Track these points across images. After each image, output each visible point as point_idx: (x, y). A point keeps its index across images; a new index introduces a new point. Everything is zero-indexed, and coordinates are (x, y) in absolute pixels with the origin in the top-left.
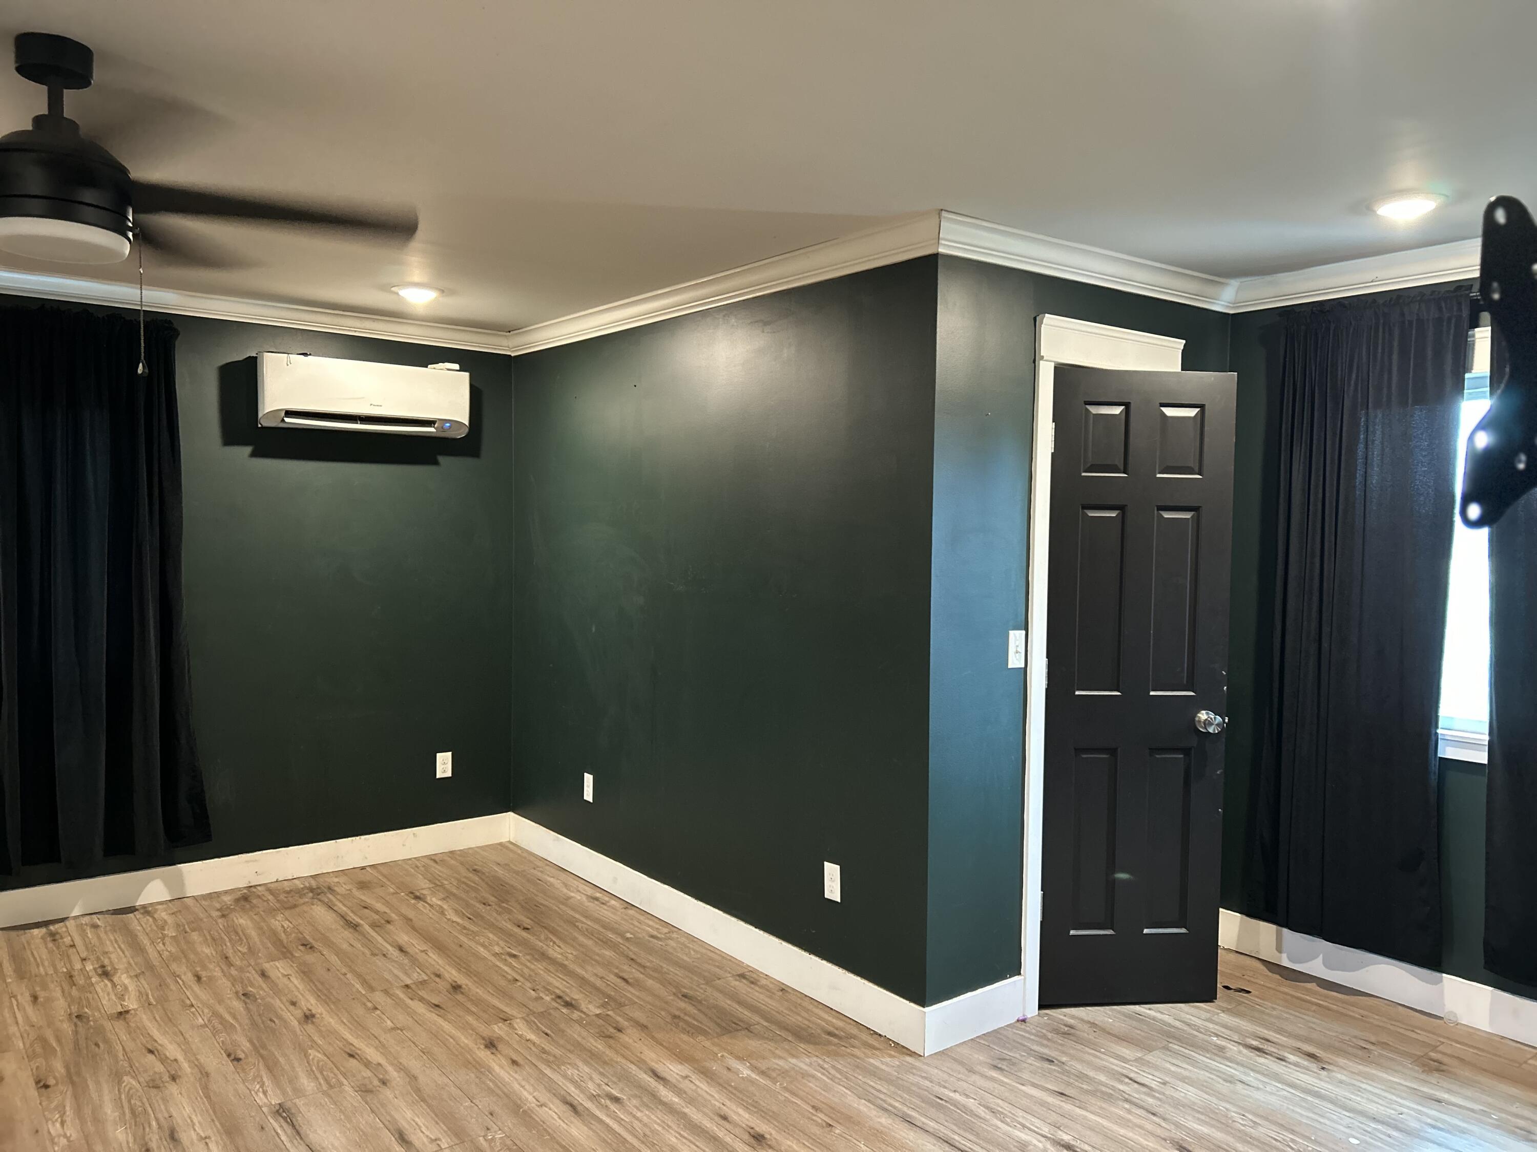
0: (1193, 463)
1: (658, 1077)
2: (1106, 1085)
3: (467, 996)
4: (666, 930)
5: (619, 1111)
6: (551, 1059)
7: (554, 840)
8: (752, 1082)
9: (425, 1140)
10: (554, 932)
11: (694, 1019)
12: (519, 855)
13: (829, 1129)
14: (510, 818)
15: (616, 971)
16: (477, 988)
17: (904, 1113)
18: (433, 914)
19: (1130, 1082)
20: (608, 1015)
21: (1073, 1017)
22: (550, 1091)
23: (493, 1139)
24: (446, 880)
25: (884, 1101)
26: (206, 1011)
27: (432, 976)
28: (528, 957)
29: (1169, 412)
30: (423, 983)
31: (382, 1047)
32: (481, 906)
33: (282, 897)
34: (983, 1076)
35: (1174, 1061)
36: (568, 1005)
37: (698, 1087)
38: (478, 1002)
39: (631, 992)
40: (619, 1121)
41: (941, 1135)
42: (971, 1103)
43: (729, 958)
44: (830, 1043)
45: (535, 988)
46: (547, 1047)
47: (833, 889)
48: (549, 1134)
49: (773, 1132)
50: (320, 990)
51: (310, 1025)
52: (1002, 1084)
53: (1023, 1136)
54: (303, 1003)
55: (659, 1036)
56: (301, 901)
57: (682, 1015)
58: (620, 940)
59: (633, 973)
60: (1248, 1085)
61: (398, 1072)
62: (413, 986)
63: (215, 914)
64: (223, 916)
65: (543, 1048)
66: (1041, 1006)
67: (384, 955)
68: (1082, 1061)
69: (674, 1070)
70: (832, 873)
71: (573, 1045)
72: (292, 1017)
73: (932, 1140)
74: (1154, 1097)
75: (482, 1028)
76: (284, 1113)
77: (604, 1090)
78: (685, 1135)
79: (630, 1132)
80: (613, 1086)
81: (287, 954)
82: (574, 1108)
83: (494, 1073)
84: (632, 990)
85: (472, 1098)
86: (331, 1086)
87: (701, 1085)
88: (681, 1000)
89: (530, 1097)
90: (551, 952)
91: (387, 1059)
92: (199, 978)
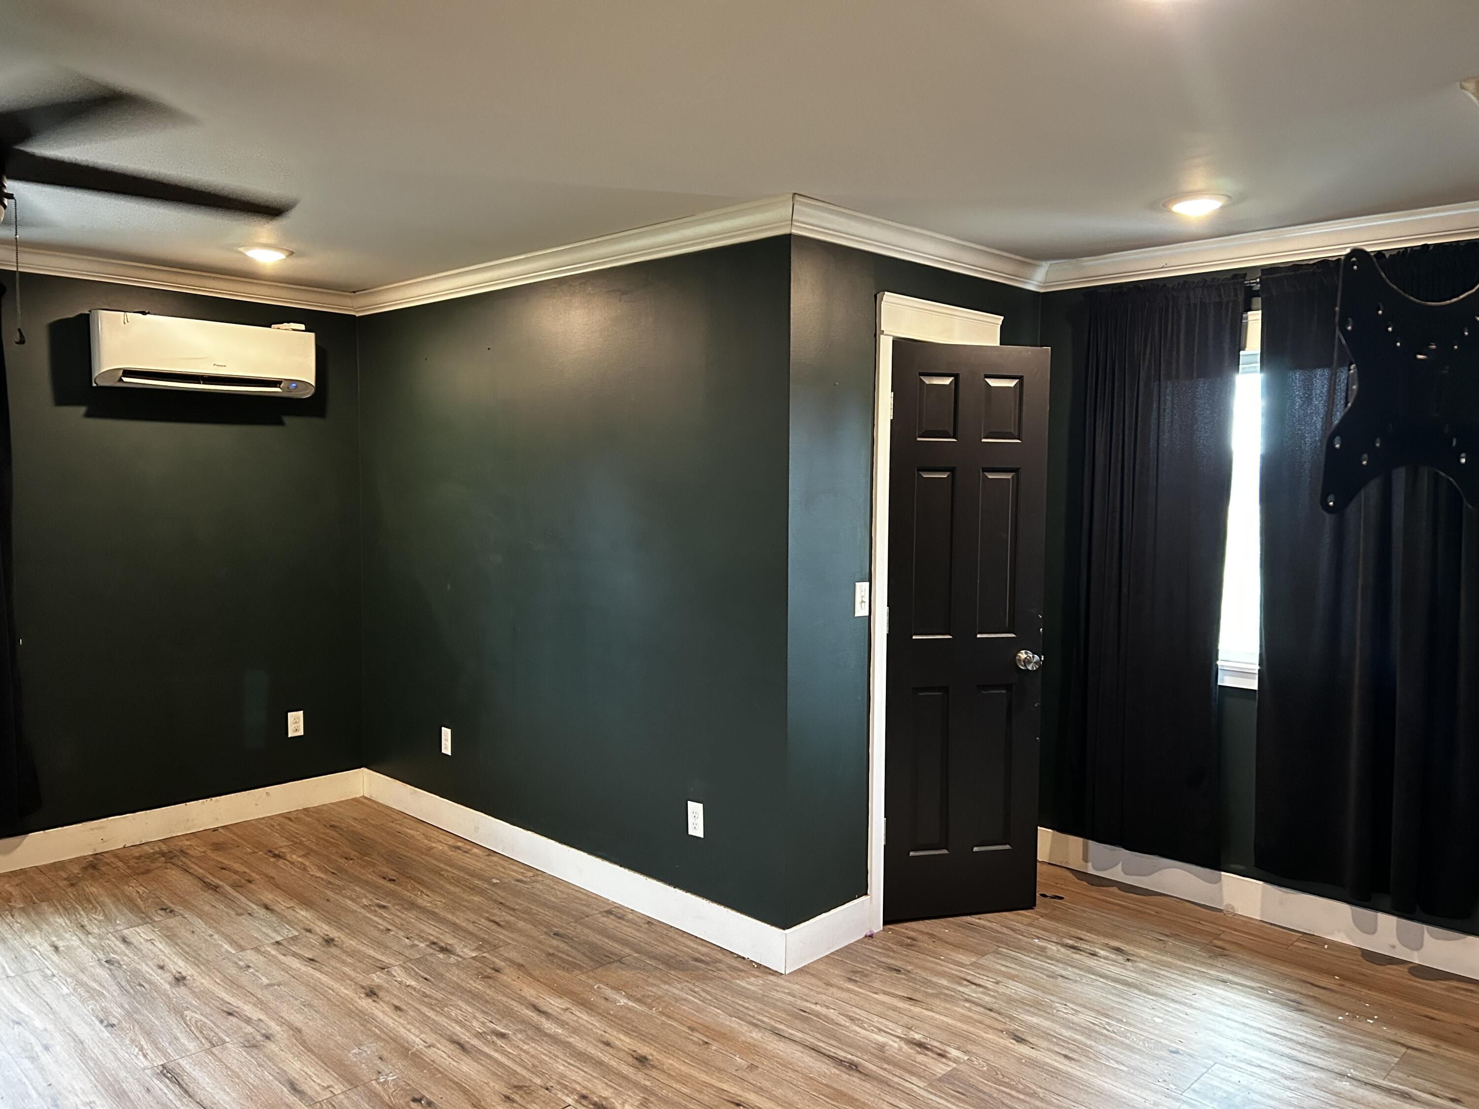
0: (1013, 430)
1: (540, 1011)
2: (948, 988)
3: (341, 948)
4: (531, 874)
5: (506, 1045)
6: (433, 1002)
7: (411, 793)
8: (629, 1009)
9: (318, 1088)
10: (421, 882)
11: (568, 955)
12: (375, 809)
13: (706, 1046)
14: (364, 774)
15: (487, 915)
16: (351, 939)
17: (772, 1026)
18: (295, 871)
19: (968, 983)
20: (484, 957)
21: (913, 930)
22: (436, 1033)
23: (386, 1082)
24: (304, 837)
25: (753, 1017)
26: (69, 980)
27: (303, 931)
28: (397, 907)
29: (993, 383)
30: (294, 939)
31: (261, 1004)
32: (343, 861)
33: (132, 863)
34: (842, 989)
35: (1003, 963)
36: (443, 950)
37: (579, 1017)
38: (352, 954)
39: (503, 935)
40: (507, 1054)
41: (808, 1043)
42: (832, 1014)
43: (594, 896)
44: (697, 968)
45: (409, 936)
46: (428, 991)
47: (696, 826)
48: (441, 1072)
49: (655, 1053)
50: (188, 953)
51: (182, 987)
52: (857, 994)
53: (881, 1038)
54: (171, 966)
55: (536, 973)
56: (154, 866)
57: (556, 953)
58: (486, 886)
59: (503, 916)
60: (1067, 978)
61: (281, 1026)
62: (285, 943)
63: (63, 883)
64: (72, 885)
65: (424, 993)
66: (886, 922)
67: (250, 914)
68: (925, 969)
69: (555, 1004)
70: (696, 813)
71: (453, 988)
72: (162, 981)
73: (800, 1048)
74: (989, 995)
75: (360, 978)
76: (169, 1073)
77: (488, 1027)
78: (572, 1062)
79: (520, 1065)
80: (498, 1023)
81: (145, 919)
82: (462, 1046)
83: (378, 1020)
84: (504, 932)
85: (360, 1045)
86: (214, 1044)
87: (582, 1016)
88: (553, 938)
89: (416, 1038)
90: (420, 901)
91: (267, 1014)
92: (56, 949)
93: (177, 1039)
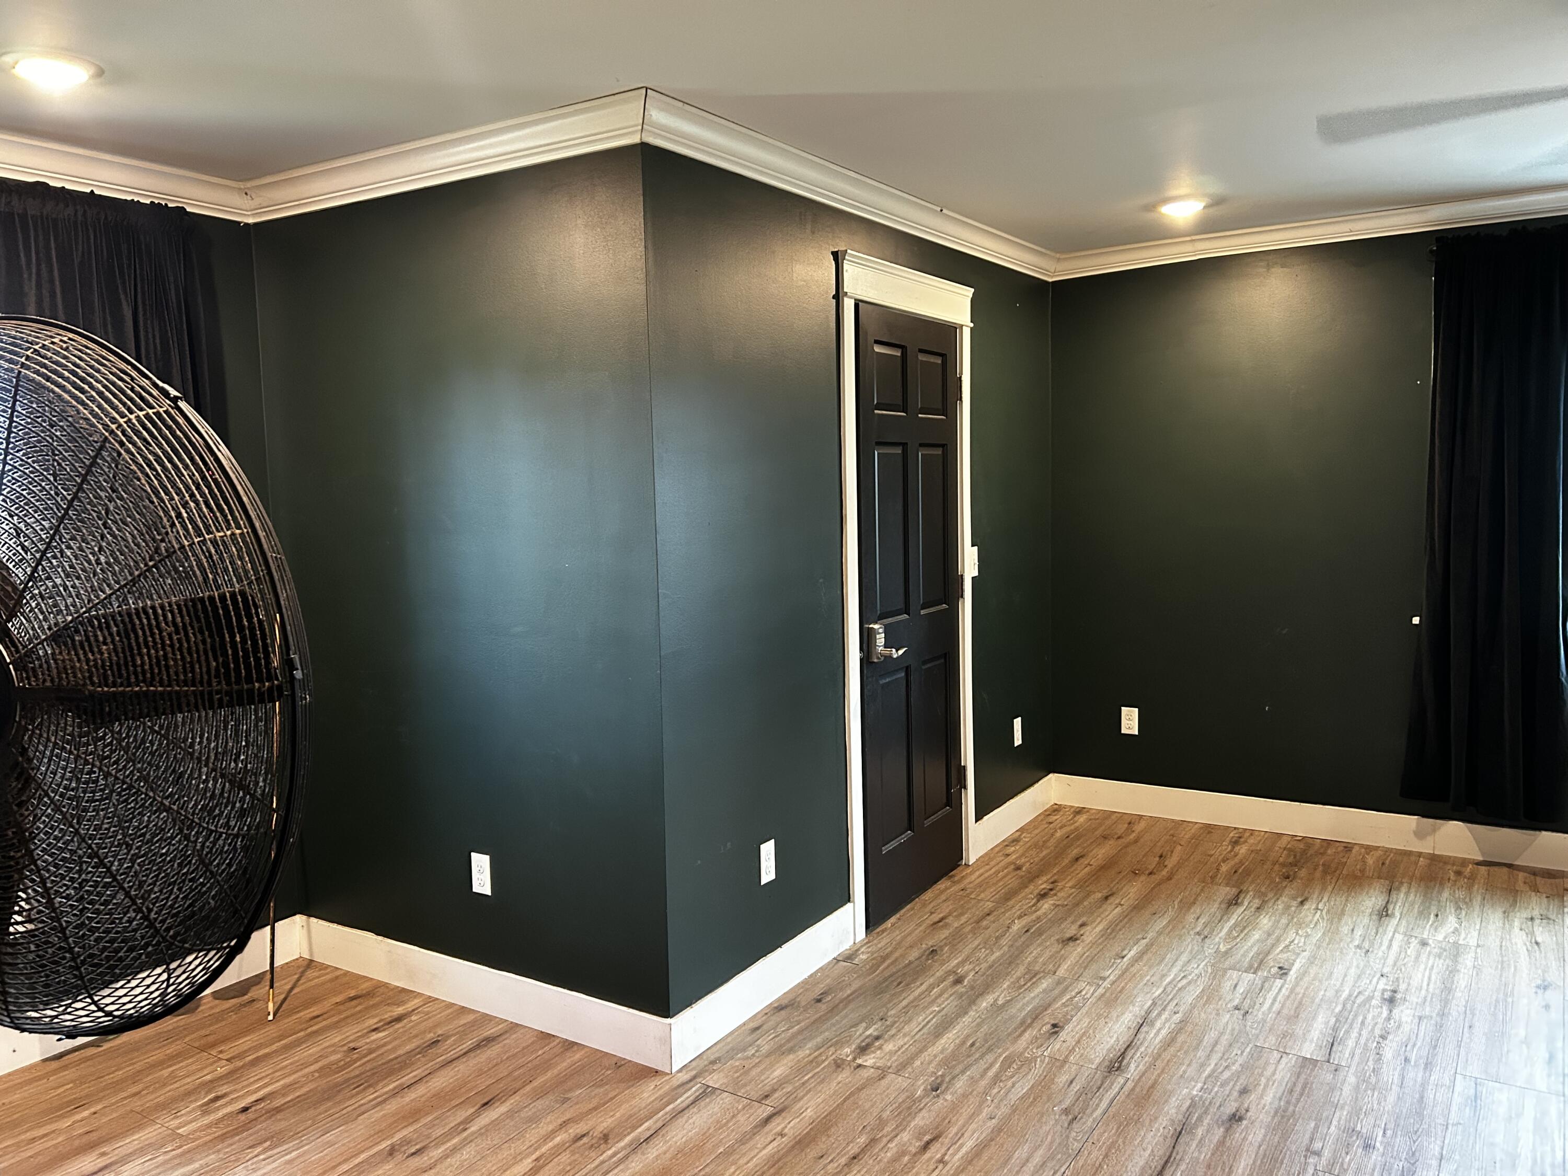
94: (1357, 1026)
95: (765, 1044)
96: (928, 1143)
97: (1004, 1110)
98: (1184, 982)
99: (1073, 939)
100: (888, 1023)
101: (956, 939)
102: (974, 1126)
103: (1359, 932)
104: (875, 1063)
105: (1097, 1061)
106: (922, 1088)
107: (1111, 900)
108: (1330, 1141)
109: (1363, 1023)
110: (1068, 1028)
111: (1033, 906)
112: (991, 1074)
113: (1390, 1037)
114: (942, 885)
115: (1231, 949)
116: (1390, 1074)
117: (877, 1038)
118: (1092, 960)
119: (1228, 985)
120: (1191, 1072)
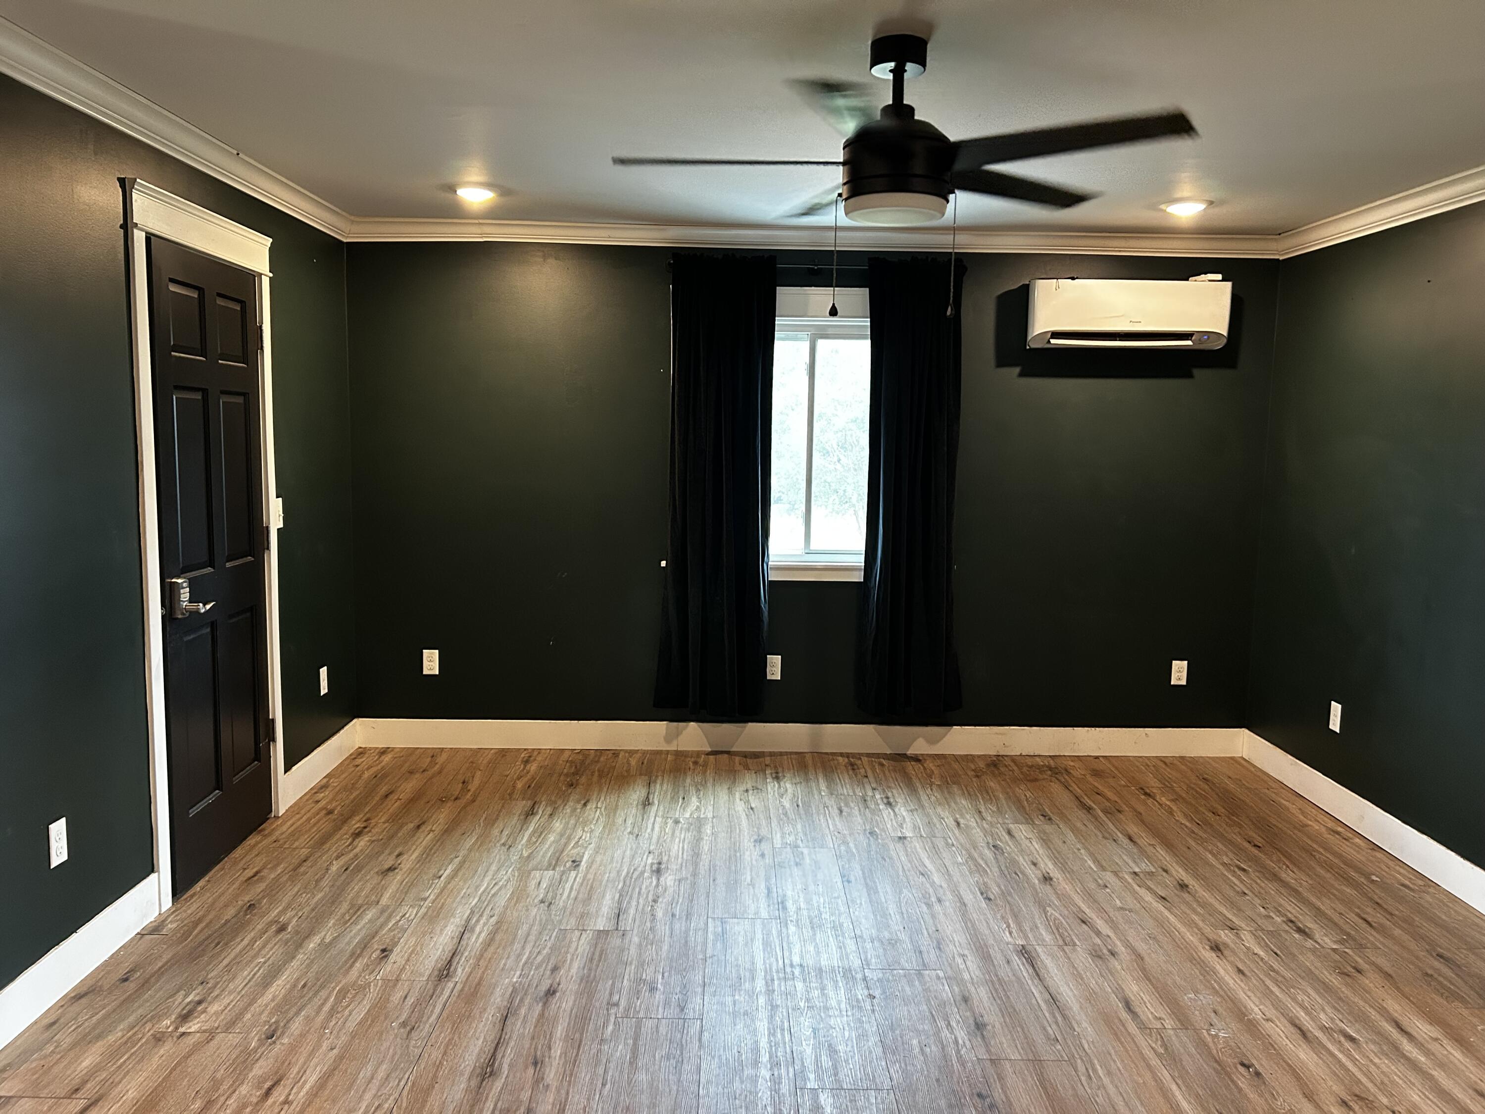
1: (1402, 1030)
3: (1194, 897)
4: (1421, 883)
5: (1354, 1050)
6: (1280, 979)
7: (1292, 764)
9: (1150, 1015)
10: (1288, 856)
11: (1451, 982)
12: (1252, 772)
14: (1245, 734)
15: (1358, 911)
16: (1204, 891)
18: (1162, 813)
20: (1345, 952)
22: (1276, 1009)
23: (1217, 1036)
24: (1175, 783)
26: (964, 852)
27: (1160, 870)
28: (1257, 874)
30: (1151, 874)
31: (1111, 922)
32: (1210, 815)
33: (1025, 769)
36: (1300, 930)
38: (1204, 905)
39: (1373, 936)
40: (1354, 1060)
45: (1265, 906)
46: (1276, 966)
48: (1275, 1049)
50: (1057, 859)
51: (1048, 886)
54: (1042, 865)
55: (1406, 990)
56: (1041, 776)
57: (1436, 976)
58: (1362, 880)
59: (1377, 917)
61: (1126, 948)
62: (1141, 875)
63: (971, 773)
64: (977, 776)
65: (1272, 966)
67: (1114, 840)
69: (1422, 1028)
71: (1304, 972)
72: (1033, 875)
75: (1207, 930)
76: (1026, 953)
77: (1337, 1025)
78: (1431, 1097)
79: (1365, 1074)
80: (1349, 1025)
81: (1028, 820)
82: (1303, 1033)
83: (1218, 975)
84: (1375, 934)
85: (1196, 992)
86: (1066, 943)
87: (1453, 1051)
88: (1435, 959)
89: (1256, 1008)
90: (1283, 875)
91: (1115, 933)
92: (958, 824)
93: (1037, 927)
94: (635, 896)
95: (66, 1038)
96: (270, 1089)
97: (344, 1038)
98: (497, 888)
99: (391, 869)
100: (209, 985)
101: (273, 892)
102: (315, 1060)
103: (630, 821)
104: (200, 1027)
105: (427, 973)
106: (256, 1039)
107: (423, 828)
108: (625, 992)
109: (639, 893)
110: (397, 950)
111: (349, 845)
112: (327, 1008)
113: (660, 900)
114: (252, 840)
115: (532, 853)
116: (663, 929)
117: (200, 1003)
118: (412, 885)
119: (533, 884)
120: (510, 962)
